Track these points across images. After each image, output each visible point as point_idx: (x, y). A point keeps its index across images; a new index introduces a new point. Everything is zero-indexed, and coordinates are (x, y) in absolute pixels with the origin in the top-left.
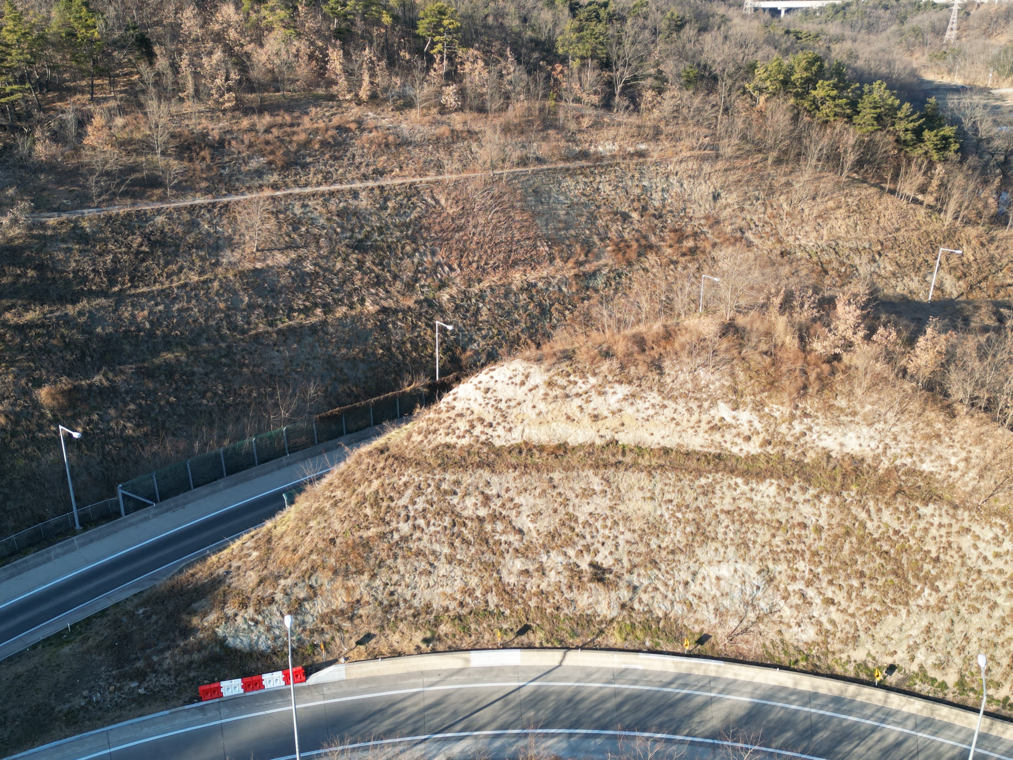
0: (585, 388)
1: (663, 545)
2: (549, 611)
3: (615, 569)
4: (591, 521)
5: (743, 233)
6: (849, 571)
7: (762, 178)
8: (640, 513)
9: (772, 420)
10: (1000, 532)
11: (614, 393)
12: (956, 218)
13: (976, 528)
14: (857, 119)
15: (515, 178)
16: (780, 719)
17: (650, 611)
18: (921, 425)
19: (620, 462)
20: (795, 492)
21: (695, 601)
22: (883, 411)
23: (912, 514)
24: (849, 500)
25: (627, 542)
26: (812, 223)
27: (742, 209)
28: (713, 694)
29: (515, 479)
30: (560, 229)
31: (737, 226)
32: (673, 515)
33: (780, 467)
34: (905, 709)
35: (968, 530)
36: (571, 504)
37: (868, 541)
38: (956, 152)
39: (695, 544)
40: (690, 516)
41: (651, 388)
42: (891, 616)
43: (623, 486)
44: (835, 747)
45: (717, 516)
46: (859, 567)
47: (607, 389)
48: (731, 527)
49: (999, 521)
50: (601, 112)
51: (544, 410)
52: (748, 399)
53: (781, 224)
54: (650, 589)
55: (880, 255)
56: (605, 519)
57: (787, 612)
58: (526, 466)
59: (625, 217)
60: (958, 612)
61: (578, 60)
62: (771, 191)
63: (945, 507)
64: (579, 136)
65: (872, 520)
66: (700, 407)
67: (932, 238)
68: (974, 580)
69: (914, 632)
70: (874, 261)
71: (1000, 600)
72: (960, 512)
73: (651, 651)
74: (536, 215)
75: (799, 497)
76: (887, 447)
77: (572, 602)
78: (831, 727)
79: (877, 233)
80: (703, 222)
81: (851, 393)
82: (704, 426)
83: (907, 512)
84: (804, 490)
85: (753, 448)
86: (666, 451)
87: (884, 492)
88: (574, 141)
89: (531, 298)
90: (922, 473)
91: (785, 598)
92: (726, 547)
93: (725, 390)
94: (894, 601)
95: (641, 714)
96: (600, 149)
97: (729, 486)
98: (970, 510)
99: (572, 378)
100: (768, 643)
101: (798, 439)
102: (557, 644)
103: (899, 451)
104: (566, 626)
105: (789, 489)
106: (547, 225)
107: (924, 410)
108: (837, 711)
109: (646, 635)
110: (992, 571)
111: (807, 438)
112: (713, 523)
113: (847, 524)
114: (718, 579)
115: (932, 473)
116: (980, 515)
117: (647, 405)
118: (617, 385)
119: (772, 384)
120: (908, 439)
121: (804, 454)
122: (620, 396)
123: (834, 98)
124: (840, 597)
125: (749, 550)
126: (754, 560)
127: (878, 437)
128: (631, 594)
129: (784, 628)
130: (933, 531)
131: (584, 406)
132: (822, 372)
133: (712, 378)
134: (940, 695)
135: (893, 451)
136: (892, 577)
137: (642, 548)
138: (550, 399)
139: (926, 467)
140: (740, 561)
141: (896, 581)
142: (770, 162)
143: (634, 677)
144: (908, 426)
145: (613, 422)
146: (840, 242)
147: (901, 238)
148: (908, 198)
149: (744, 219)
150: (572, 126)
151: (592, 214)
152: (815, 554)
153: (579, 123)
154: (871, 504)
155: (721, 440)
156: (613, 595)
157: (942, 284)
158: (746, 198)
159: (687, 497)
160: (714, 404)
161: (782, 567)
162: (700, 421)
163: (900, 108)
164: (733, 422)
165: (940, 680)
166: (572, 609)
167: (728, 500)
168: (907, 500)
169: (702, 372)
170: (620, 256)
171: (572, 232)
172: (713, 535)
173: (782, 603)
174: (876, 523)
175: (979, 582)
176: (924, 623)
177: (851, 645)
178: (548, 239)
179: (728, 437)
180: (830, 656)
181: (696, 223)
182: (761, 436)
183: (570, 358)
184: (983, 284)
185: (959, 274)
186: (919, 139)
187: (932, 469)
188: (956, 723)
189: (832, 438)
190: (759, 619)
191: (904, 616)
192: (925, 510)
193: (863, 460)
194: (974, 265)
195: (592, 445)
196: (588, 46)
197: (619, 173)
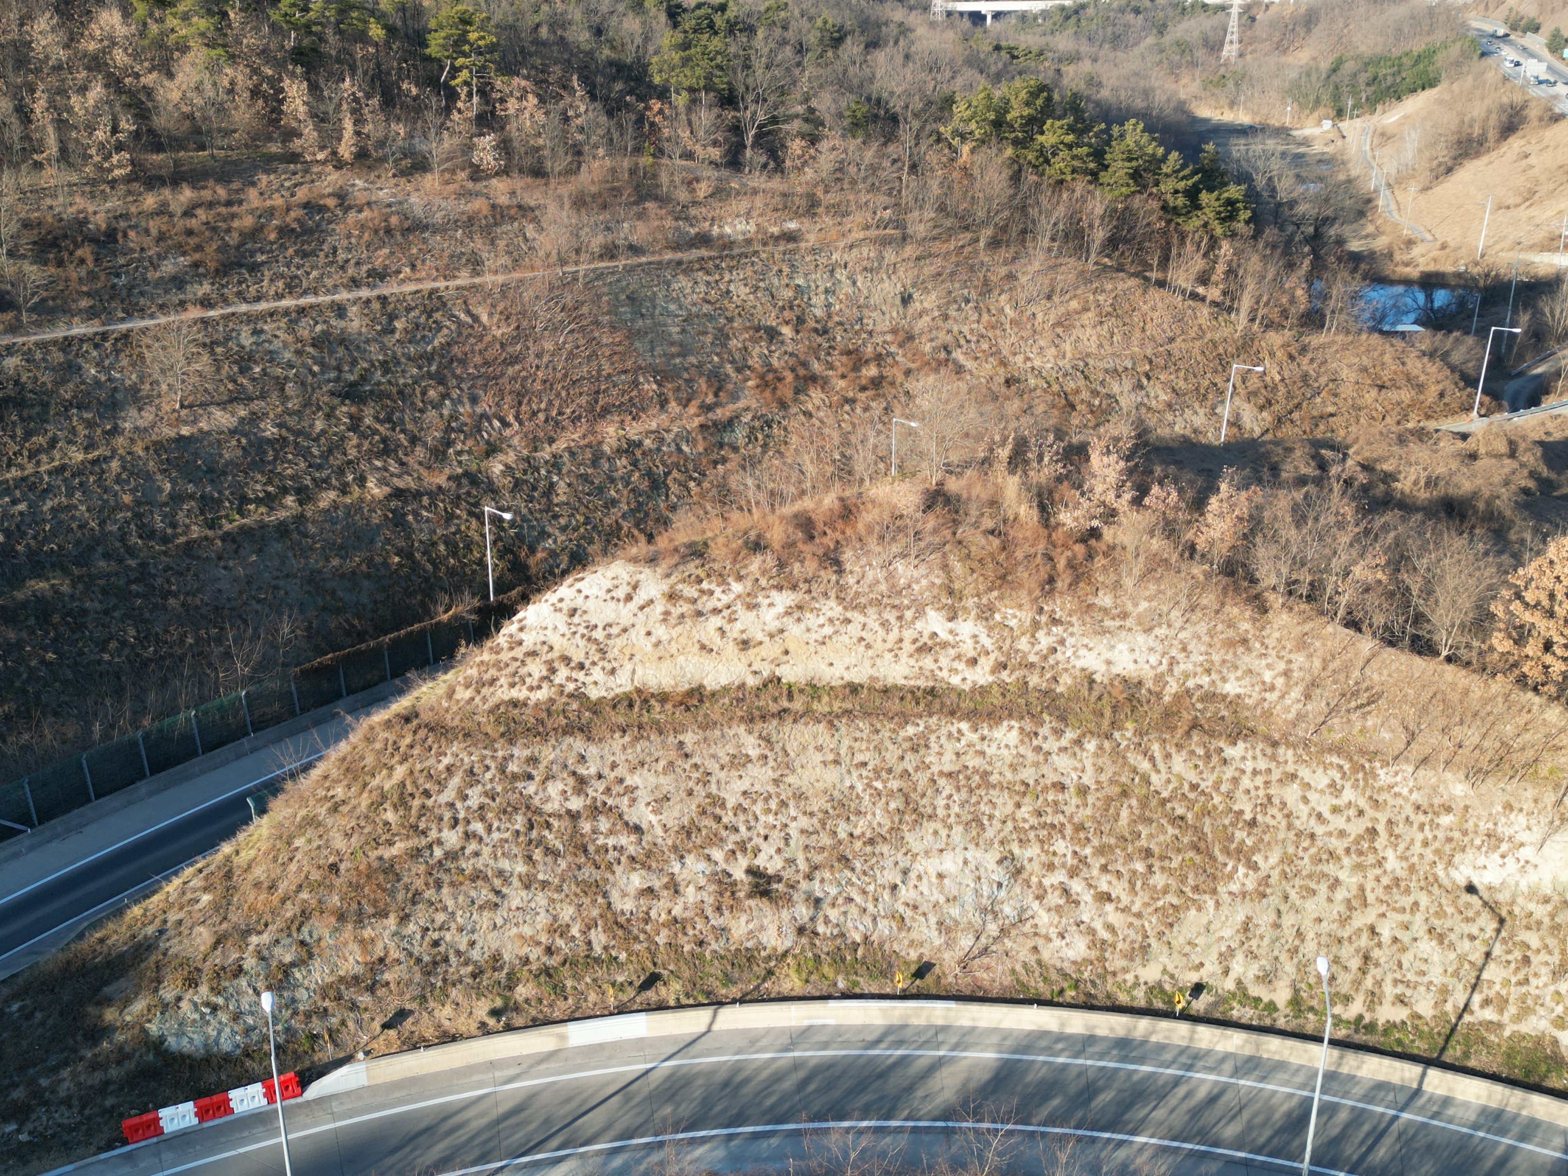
0: (726, 599)
1: (857, 832)
2: (687, 948)
3: (785, 875)
4: (746, 804)
5: (949, 353)
6: (1130, 849)
7: (972, 268)
8: (820, 786)
9: (1006, 633)
10: (1337, 776)
11: (771, 605)
12: (1253, 320)
13: (1304, 773)
14: (1104, 177)
15: (597, 279)
16: (1042, 1082)
17: (842, 935)
18: (1220, 627)
19: (785, 710)
20: (1046, 738)
21: (908, 913)
22: (1165, 609)
23: (1215, 759)
24: (1124, 743)
25: (803, 831)
26: (1048, 334)
27: (946, 317)
28: (941, 1053)
29: (624, 748)
30: (673, 356)
31: (939, 342)
32: (869, 786)
33: (1022, 701)
34: (1219, 1048)
35: (1294, 776)
36: (713, 780)
37: (1154, 803)
38: (1247, 222)
39: (904, 827)
40: (894, 784)
41: (826, 595)
42: (1193, 912)
43: (792, 748)
44: (1124, 1113)
45: (935, 782)
46: (1143, 843)
47: (760, 599)
48: (956, 797)
49: (1335, 759)
50: (725, 173)
51: (665, 638)
52: (970, 602)
53: (1004, 337)
54: (840, 901)
55: (1149, 378)
56: (766, 800)
57: (1043, 918)
58: (640, 727)
59: (772, 334)
60: (1286, 898)
61: (684, 93)
62: (986, 288)
63: (1260, 746)
64: (693, 211)
65: (1159, 772)
66: (900, 618)
67: (1221, 350)
68: (1305, 849)
69: (1227, 933)
70: (1141, 387)
71: (1343, 875)
72: (1281, 750)
73: (846, 996)
74: (633, 335)
75: (1053, 744)
76: (1173, 662)
77: (723, 931)
78: (1116, 1085)
79: (1142, 345)
80: (889, 338)
81: (1117, 585)
82: (908, 647)
83: (1208, 756)
84: (1058, 733)
85: (982, 675)
86: (854, 689)
87: (1173, 729)
88: (687, 219)
89: (635, 464)
90: (1224, 697)
91: (1040, 898)
92: (950, 828)
93: (935, 591)
94: (1196, 889)
95: (836, 1094)
96: (728, 230)
97: (950, 735)
98: (1294, 747)
99: (705, 585)
100: (1018, 968)
101: (1045, 658)
102: (702, 999)
103: (1190, 667)
104: (716, 969)
105: (1036, 734)
106: (652, 350)
107: (1223, 604)
108: (1124, 1059)
109: (837, 972)
110: (1330, 834)
111: (1059, 656)
112: (929, 793)
113: (1123, 779)
114: (940, 876)
115: (1238, 696)
116: (1309, 753)
117: (822, 620)
118: (774, 593)
119: (1003, 577)
120: (1203, 649)
121: (1055, 679)
122: (780, 609)
123: (1070, 147)
124: (1119, 889)
125: (984, 830)
126: (992, 843)
127: (1160, 648)
128: (811, 912)
129: (1040, 942)
130: (1246, 782)
131: (727, 628)
132: (1075, 556)
133: (916, 574)
134: (1268, 1022)
135: (1182, 667)
136: (1191, 854)
137: (826, 840)
138: (672, 620)
139: (1231, 688)
140: (971, 847)
141: (1198, 859)
142: (982, 244)
143: (823, 1038)
144: (1202, 628)
145: (771, 650)
146: (1091, 362)
147: (1177, 353)
148: (1183, 292)
149: (949, 331)
150: (683, 195)
151: (720, 330)
152: (1080, 827)
153: (693, 191)
154: (1156, 747)
155: (934, 666)
156: (785, 914)
157: (1238, 417)
158: (951, 299)
159: (888, 756)
160: (920, 613)
161: (1033, 850)
162: (901, 640)
163: (1164, 159)
164: (950, 638)
165: (1266, 1000)
166: (722, 942)
167: (949, 756)
168: (1206, 739)
169: (900, 566)
170: (768, 394)
171: (693, 360)
172: (929, 810)
173: (1036, 905)
174: (1164, 776)
175: (1313, 851)
176: (1240, 918)
177: (1138, 960)
178: (655, 371)
179: (944, 662)
180: (1109, 978)
181: (879, 340)
182: (992, 657)
183: (701, 555)
184: (1296, 415)
185: (1262, 401)
186: (1195, 205)
187: (1239, 690)
188: (1292, 1060)
189: (1094, 653)
190: (1004, 932)
191: (1211, 910)
192: (1233, 752)
193: (1140, 683)
194: (1281, 387)
195: (742, 686)
196: (698, 71)
197: (758, 267)
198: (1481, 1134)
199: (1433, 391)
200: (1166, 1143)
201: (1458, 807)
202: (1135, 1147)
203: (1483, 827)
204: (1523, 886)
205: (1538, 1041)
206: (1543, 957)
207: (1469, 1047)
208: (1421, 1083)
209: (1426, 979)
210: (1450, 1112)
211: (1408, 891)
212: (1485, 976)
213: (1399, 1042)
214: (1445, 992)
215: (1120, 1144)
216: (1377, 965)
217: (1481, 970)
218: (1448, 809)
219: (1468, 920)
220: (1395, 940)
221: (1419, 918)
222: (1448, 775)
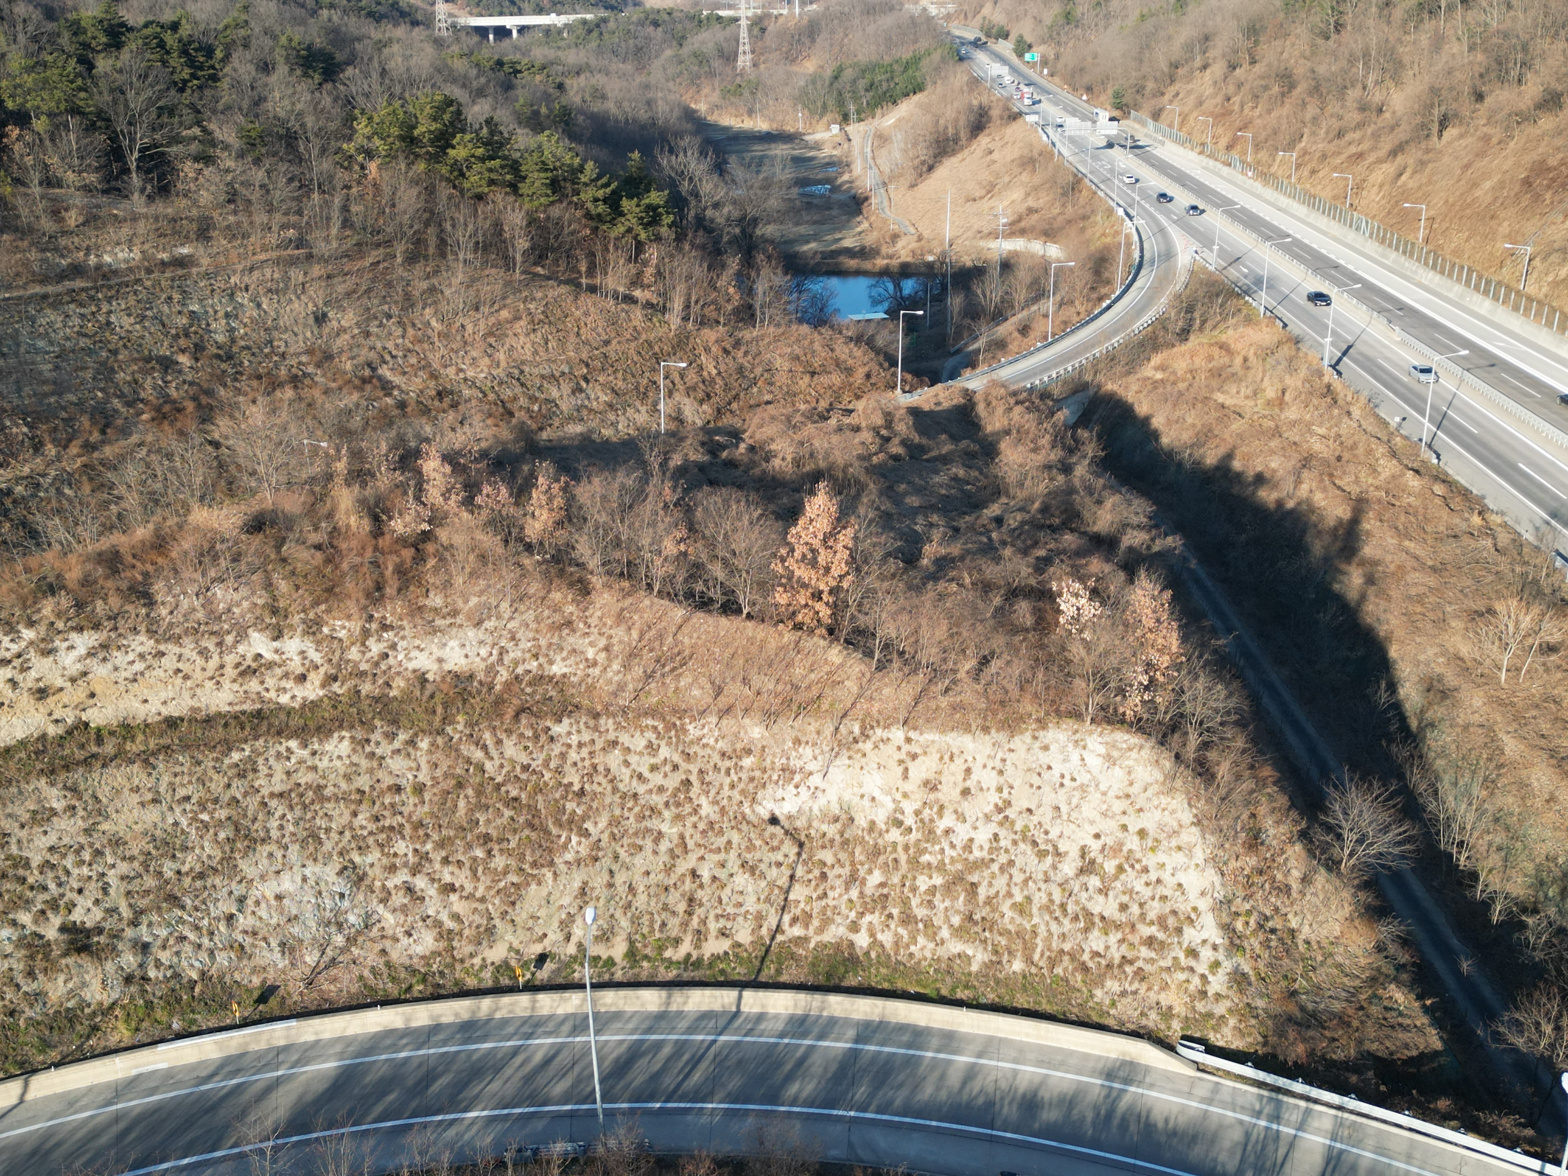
0: (15, 648)
1: (185, 869)
3: (107, 925)
4: (54, 859)
5: (374, 369)
6: (469, 837)
7: (389, 285)
8: (138, 828)
9: (335, 644)
10: (651, 735)
11: (71, 648)
12: (686, 319)
13: (624, 738)
14: (524, 188)
16: (382, 1080)
17: (177, 976)
18: (546, 613)
19: (93, 756)
20: (378, 744)
21: (248, 940)
22: (494, 602)
23: (543, 738)
24: (457, 736)
25: (122, 878)
26: (480, 345)
27: (368, 334)
28: (280, 1073)
30: (46, 395)
31: (361, 360)
32: (194, 819)
33: (354, 710)
34: (560, 1011)
35: (615, 743)
36: (13, 840)
37: (489, 789)
38: (670, 227)
39: (237, 855)
40: (222, 814)
41: (135, 630)
42: (534, 886)
43: (104, 793)
44: (460, 1092)
45: (266, 804)
46: (482, 829)
48: (289, 817)
49: (650, 722)
50: (103, 199)
52: (296, 619)
53: (433, 350)
54: (171, 942)
55: (587, 381)
56: (78, 852)
57: (389, 920)
59: (167, 364)
60: (616, 857)
61: (44, 118)
62: (408, 302)
63: (584, 719)
64: (63, 242)
65: (492, 759)
66: (220, 644)
67: (657, 349)
68: (630, 809)
69: (566, 901)
70: (581, 390)
71: (665, 828)
72: (602, 721)
73: (179, 1036)
75: (385, 749)
76: (503, 651)
77: (39, 996)
78: (455, 1068)
79: (577, 350)
80: (304, 359)
81: (447, 584)
82: (230, 672)
83: (536, 737)
84: (391, 737)
85: (312, 691)
86: (172, 723)
87: (501, 716)
88: (56, 250)
90: (551, 678)
91: (384, 901)
92: (286, 848)
93: (258, 612)
94: (534, 864)
95: (158, 1137)
96: (107, 259)
97: (279, 755)
98: (614, 716)
100: (366, 973)
101: (377, 664)
102: (14, 1070)
103: (519, 654)
104: (32, 1037)
105: (368, 741)
106: (19, 390)
107: (549, 592)
108: (465, 1042)
109: (171, 1015)
110: (650, 791)
111: (391, 661)
112: (261, 816)
113: (458, 771)
114: (279, 897)
115: (564, 676)
116: (627, 720)
117: (131, 657)
118: (74, 636)
120: (531, 635)
121: (388, 684)
122: (82, 650)
123: (482, 159)
124: (462, 878)
125: (321, 843)
126: (330, 855)
127: (490, 640)
128: (139, 959)
129: (387, 944)
130: (573, 756)
131: (19, 678)
132: (402, 563)
133: (237, 597)
134: (607, 977)
135: (512, 655)
136: (527, 832)
137: (150, 882)
139: (557, 669)
140: (310, 863)
141: (534, 835)
142: (399, 260)
143: (153, 1084)
144: (530, 616)
145: (76, 694)
146: (527, 369)
147: (613, 355)
148: (616, 295)
149: (372, 348)
150: (47, 225)
151: (103, 364)
152: (420, 824)
153: (63, 220)
154: (487, 736)
155: (260, 688)
156: (109, 966)
157: (679, 411)
158: (368, 316)
159: (213, 786)
160: (242, 635)
161: (374, 856)
162: (222, 667)
163: (581, 169)
164: (276, 657)
165: (604, 957)
166: (38, 1007)
167: (279, 776)
168: (533, 720)
169: (218, 591)
170: (165, 426)
171: (72, 398)
172: (262, 834)
173: (380, 909)
174: (497, 762)
175: (637, 809)
176: (577, 884)
177: (485, 943)
178: (25, 413)
179: (270, 682)
180: (458, 967)
181: (294, 362)
182: (322, 670)
184: (734, 406)
185: (701, 395)
186: (617, 212)
187: (565, 670)
188: (627, 1008)
189: (425, 654)
190: (351, 941)
191: (550, 882)
192: (557, 729)
193: (471, 677)
194: (719, 381)
195: (43, 737)
196: (58, 94)
197: (143, 295)
198: (786, 1041)
199: (861, 372)
200: (496, 1112)
201: (756, 750)
202: (466, 1123)
203: (780, 762)
204: (816, 811)
205: (837, 946)
206: (838, 870)
207: (780, 964)
208: (738, 1005)
209: (742, 910)
210: (762, 1026)
211: (721, 832)
212: (792, 897)
213: (722, 972)
214: (760, 918)
215: (452, 1122)
216: (701, 905)
217: (788, 892)
218: (749, 752)
219: (773, 849)
220: (714, 878)
221: (733, 854)
222: (747, 721)
